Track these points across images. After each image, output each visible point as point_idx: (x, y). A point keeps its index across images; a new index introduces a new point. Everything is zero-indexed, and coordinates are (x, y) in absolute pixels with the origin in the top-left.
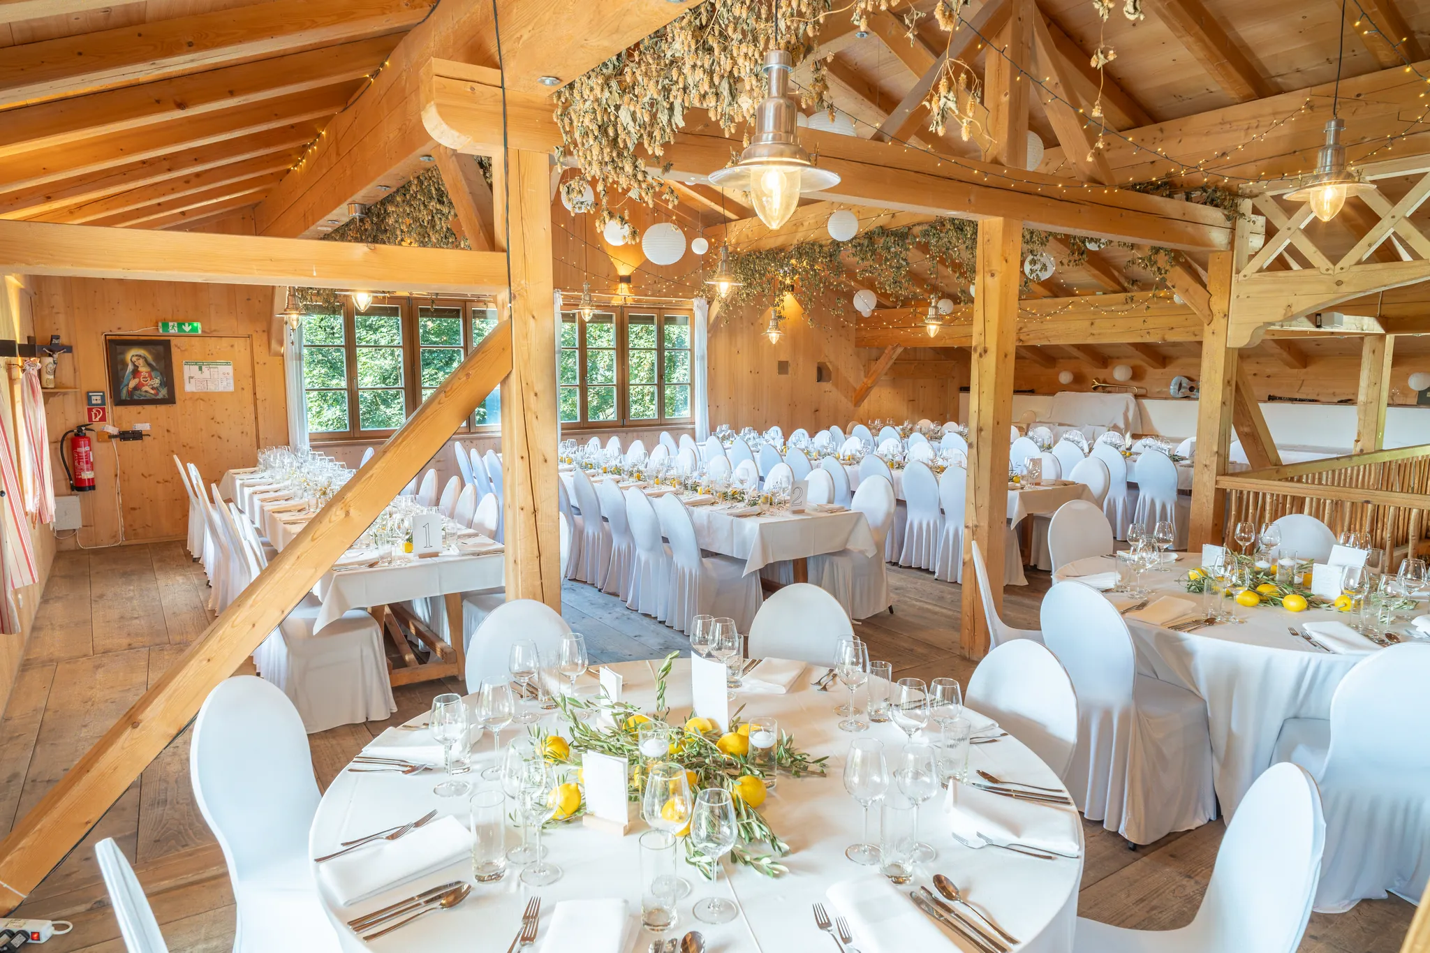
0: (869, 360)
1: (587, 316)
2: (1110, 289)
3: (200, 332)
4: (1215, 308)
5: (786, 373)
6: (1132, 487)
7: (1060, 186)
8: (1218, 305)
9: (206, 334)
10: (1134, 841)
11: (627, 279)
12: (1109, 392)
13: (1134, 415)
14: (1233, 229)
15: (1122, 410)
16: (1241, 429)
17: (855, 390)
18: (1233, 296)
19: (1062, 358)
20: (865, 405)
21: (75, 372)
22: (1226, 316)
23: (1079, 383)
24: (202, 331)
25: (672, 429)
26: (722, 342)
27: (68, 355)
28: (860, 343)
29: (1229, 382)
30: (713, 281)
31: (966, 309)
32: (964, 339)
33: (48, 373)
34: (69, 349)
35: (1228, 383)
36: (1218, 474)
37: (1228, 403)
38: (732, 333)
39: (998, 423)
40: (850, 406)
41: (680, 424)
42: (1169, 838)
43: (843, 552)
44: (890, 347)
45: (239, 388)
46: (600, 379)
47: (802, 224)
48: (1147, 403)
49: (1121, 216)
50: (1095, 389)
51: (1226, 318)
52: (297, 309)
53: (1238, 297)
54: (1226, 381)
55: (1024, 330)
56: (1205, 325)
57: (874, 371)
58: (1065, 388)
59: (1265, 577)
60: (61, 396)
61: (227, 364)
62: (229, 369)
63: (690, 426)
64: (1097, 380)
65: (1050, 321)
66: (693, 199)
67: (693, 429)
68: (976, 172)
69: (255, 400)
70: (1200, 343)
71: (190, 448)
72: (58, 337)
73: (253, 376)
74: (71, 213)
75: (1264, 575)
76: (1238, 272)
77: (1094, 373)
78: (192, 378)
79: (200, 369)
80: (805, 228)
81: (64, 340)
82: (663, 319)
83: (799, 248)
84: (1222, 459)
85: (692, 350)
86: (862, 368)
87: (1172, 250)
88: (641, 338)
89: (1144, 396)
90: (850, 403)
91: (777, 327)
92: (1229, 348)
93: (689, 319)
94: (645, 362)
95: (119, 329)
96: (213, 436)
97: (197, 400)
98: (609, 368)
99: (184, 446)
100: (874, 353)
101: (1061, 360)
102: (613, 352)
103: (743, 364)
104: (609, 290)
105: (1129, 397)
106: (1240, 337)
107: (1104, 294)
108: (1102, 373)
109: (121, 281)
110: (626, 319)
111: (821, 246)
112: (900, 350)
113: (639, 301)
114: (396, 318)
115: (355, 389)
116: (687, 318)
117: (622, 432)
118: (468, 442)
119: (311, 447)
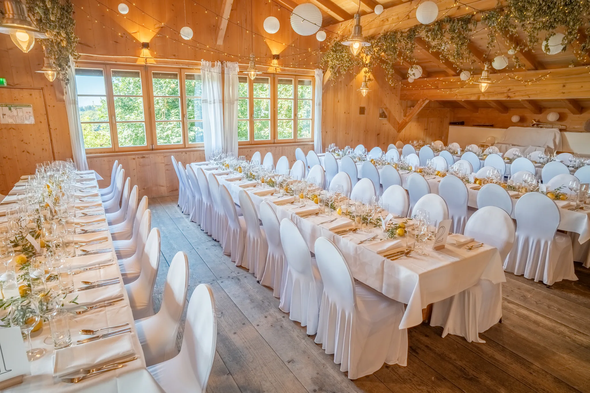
0: (407, 107)
1: (252, 76)
3: (5, 85)
5: (364, 113)
9: (10, 86)
11: (277, 57)
13: (560, 141)
15: (553, 138)
17: (398, 123)
19: (513, 108)
20: (403, 132)
23: (523, 121)
24: (8, 84)
25: (302, 145)
26: (330, 96)
28: (403, 98)
32: (469, 96)
38: (336, 90)
40: (396, 132)
41: (306, 142)
44: (421, 100)
45: (38, 122)
46: (262, 115)
47: (387, 20)
48: (567, 134)
50: (533, 125)
57: (410, 114)
58: (514, 125)
61: (28, 106)
62: (30, 109)
63: (311, 143)
64: (535, 120)
67: (313, 145)
69: (50, 129)
71: (9, 159)
73: (47, 114)
77: (535, 117)
78: (5, 115)
79: (10, 109)
80: (389, 22)
82: (297, 82)
83: (385, 35)
85: (313, 100)
86: (403, 111)
88: (283, 94)
89: (565, 130)
90: (395, 131)
93: (312, 82)
94: (285, 106)
96: (23, 151)
97: (10, 129)
98: (267, 110)
99: (4, 158)
100: (409, 103)
101: (511, 109)
102: (269, 100)
103: (341, 108)
104: (267, 63)
105: (556, 130)
108: (539, 117)
110: (276, 81)
111: (402, 33)
112: (427, 101)
113: (284, 70)
114: (137, 79)
115: (114, 122)
116: (310, 81)
117: (273, 146)
118: (184, 153)
119: (88, 158)
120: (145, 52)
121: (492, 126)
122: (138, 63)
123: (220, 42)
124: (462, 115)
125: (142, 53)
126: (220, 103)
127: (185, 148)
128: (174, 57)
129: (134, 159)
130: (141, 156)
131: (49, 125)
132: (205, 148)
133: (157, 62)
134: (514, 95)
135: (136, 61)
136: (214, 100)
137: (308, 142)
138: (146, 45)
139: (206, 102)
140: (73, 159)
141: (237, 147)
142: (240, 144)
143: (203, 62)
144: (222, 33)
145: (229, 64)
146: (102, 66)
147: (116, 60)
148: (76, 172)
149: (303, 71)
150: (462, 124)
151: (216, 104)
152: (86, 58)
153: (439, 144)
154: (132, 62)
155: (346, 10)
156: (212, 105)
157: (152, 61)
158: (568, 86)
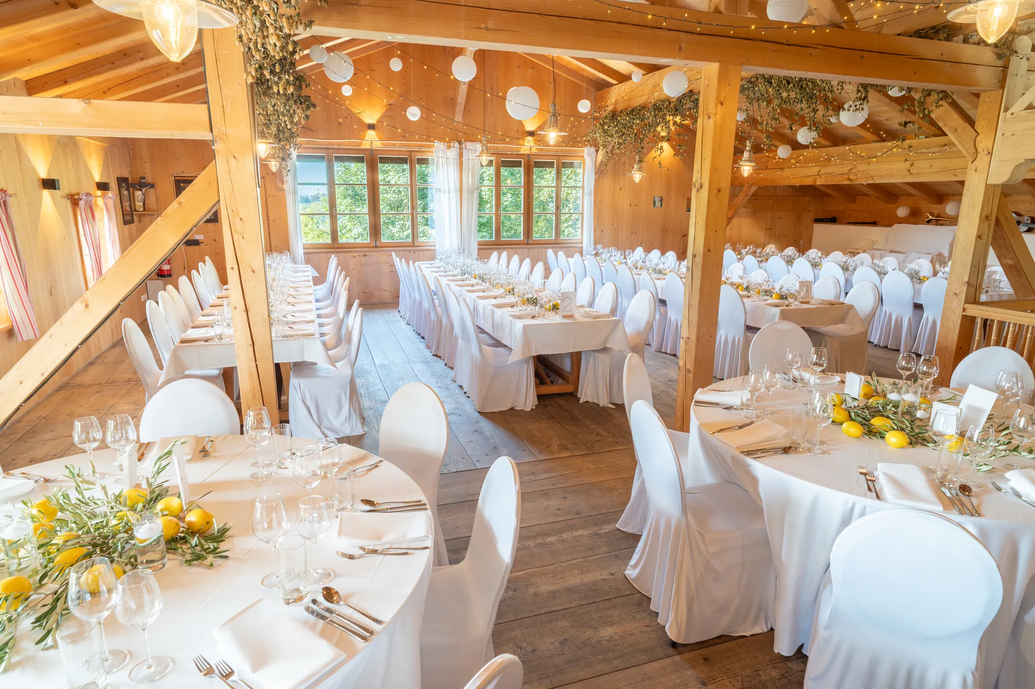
1: (484, 161)
2: (932, 133)
4: (980, 147)
5: (660, 206)
6: (918, 307)
7: (753, 27)
8: (983, 143)
10: (674, 639)
11: (531, 134)
12: (942, 225)
14: (1006, 67)
16: (1005, 261)
18: (999, 134)
19: (903, 195)
21: (157, 201)
22: (990, 153)
23: (915, 217)
25: (564, 247)
26: (607, 181)
27: (152, 190)
29: (987, 217)
30: (545, 131)
31: (807, 153)
32: (804, 179)
33: (139, 201)
34: (152, 186)
35: (985, 218)
36: (966, 302)
37: (985, 237)
38: (615, 174)
39: (709, 250)
41: (573, 243)
42: (720, 641)
43: (605, 350)
44: (747, 185)
49: (862, 57)
50: (929, 222)
51: (989, 156)
52: (274, 158)
53: (1003, 135)
54: (984, 216)
55: (853, 171)
56: (970, 163)
57: (734, 205)
58: (901, 221)
59: (893, 409)
60: (150, 216)
63: (580, 245)
64: (932, 214)
65: (875, 162)
66: (584, 70)
67: (582, 248)
68: (650, 17)
69: (268, 221)
70: (962, 183)
72: (144, 178)
73: (267, 204)
74: (104, 93)
75: (893, 406)
76: (1006, 109)
77: (929, 207)
81: (149, 179)
82: (561, 164)
84: (973, 289)
85: (583, 188)
87: (942, 92)
91: (640, 169)
92: (990, 185)
93: (582, 164)
95: (182, 172)
101: (902, 197)
102: (521, 189)
103: (624, 199)
104: (518, 142)
106: (1000, 174)
107: (926, 137)
108: (936, 208)
109: (182, 140)
110: (532, 164)
112: (754, 188)
113: (542, 150)
114: (363, 164)
115: (334, 214)
116: (581, 163)
117: (527, 248)
118: (412, 253)
119: (305, 254)
120: (371, 134)
121: (874, 224)
122: (363, 147)
123: (459, 118)
124: (834, 207)
125: (368, 135)
126: (456, 192)
127: (414, 246)
128: (403, 139)
129: (354, 257)
130: (363, 254)
131: (268, 216)
132: (437, 248)
133: (383, 145)
134: (856, 177)
135: (361, 143)
136: (449, 189)
137: (576, 243)
138: (371, 127)
139: (439, 192)
140: (289, 251)
141: (476, 247)
142: (480, 244)
143: (437, 144)
144: (460, 107)
145: (469, 145)
146: (325, 150)
147: (339, 144)
148: (292, 265)
149: (570, 151)
150: (833, 220)
151: (451, 194)
152: (309, 142)
153: (790, 251)
154: (356, 146)
155: (618, 70)
156: (447, 194)
157: (378, 144)
158: (917, 164)
